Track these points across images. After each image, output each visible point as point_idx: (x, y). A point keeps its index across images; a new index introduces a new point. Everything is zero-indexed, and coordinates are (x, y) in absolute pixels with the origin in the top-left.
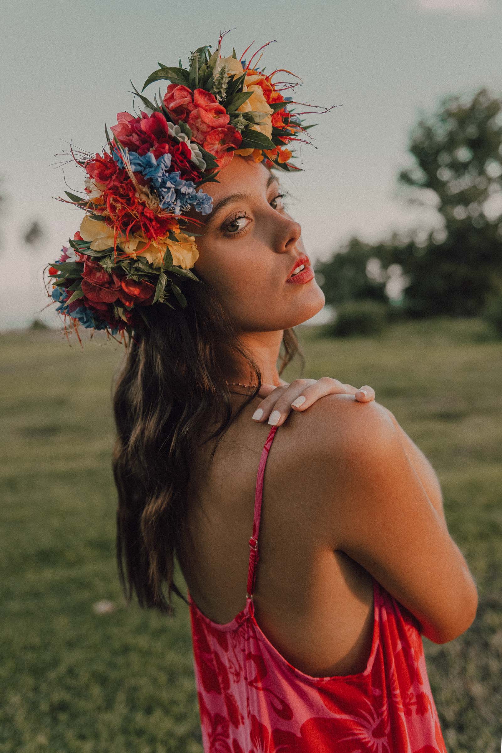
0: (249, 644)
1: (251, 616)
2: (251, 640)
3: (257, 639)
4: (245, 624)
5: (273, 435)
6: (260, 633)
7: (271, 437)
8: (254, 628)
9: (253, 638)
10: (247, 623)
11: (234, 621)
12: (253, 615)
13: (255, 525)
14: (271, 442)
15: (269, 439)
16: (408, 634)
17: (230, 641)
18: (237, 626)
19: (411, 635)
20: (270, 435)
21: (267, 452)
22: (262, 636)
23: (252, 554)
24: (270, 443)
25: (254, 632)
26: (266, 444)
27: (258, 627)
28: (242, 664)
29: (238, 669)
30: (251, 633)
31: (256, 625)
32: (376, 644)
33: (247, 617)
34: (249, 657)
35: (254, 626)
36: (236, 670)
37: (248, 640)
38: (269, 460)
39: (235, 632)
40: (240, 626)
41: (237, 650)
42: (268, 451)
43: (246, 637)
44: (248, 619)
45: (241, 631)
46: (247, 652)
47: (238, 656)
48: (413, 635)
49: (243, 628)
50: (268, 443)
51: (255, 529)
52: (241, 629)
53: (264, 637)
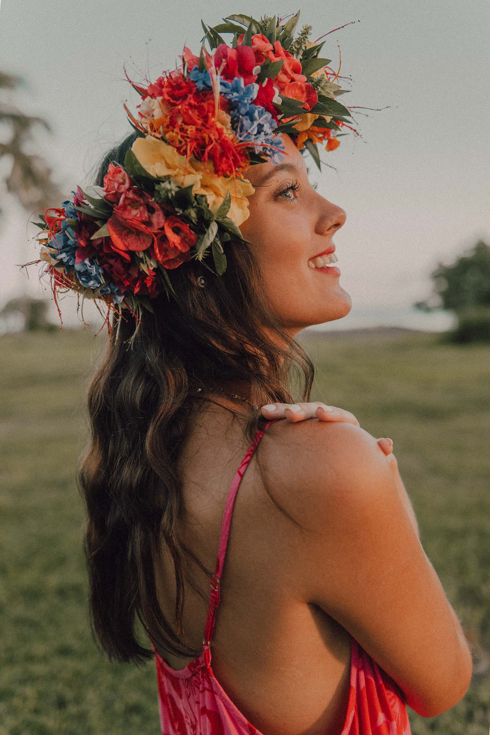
0: (204, 697)
1: (206, 665)
2: (207, 693)
3: (213, 693)
4: (200, 673)
5: (249, 458)
6: (216, 685)
7: (246, 460)
8: (209, 679)
9: (208, 690)
10: (202, 673)
11: (186, 668)
12: (209, 664)
13: (218, 561)
14: (246, 465)
15: (245, 461)
16: (391, 704)
17: (183, 690)
18: (190, 675)
19: (394, 704)
20: (246, 458)
21: (239, 478)
22: (219, 688)
23: (213, 594)
24: (244, 467)
25: (210, 683)
26: (240, 468)
27: (215, 679)
28: (197, 716)
29: (193, 720)
30: (207, 685)
31: (212, 676)
32: (352, 714)
33: (202, 666)
34: (203, 711)
35: (210, 677)
36: (192, 722)
37: (203, 692)
38: (241, 487)
39: (188, 680)
40: (194, 675)
41: (192, 700)
42: (242, 476)
43: (201, 689)
44: (203, 667)
45: (195, 681)
46: (201, 706)
47: (193, 707)
48: (396, 706)
49: (197, 677)
50: (242, 466)
51: (218, 566)
52: (194, 678)
53: (222, 690)
